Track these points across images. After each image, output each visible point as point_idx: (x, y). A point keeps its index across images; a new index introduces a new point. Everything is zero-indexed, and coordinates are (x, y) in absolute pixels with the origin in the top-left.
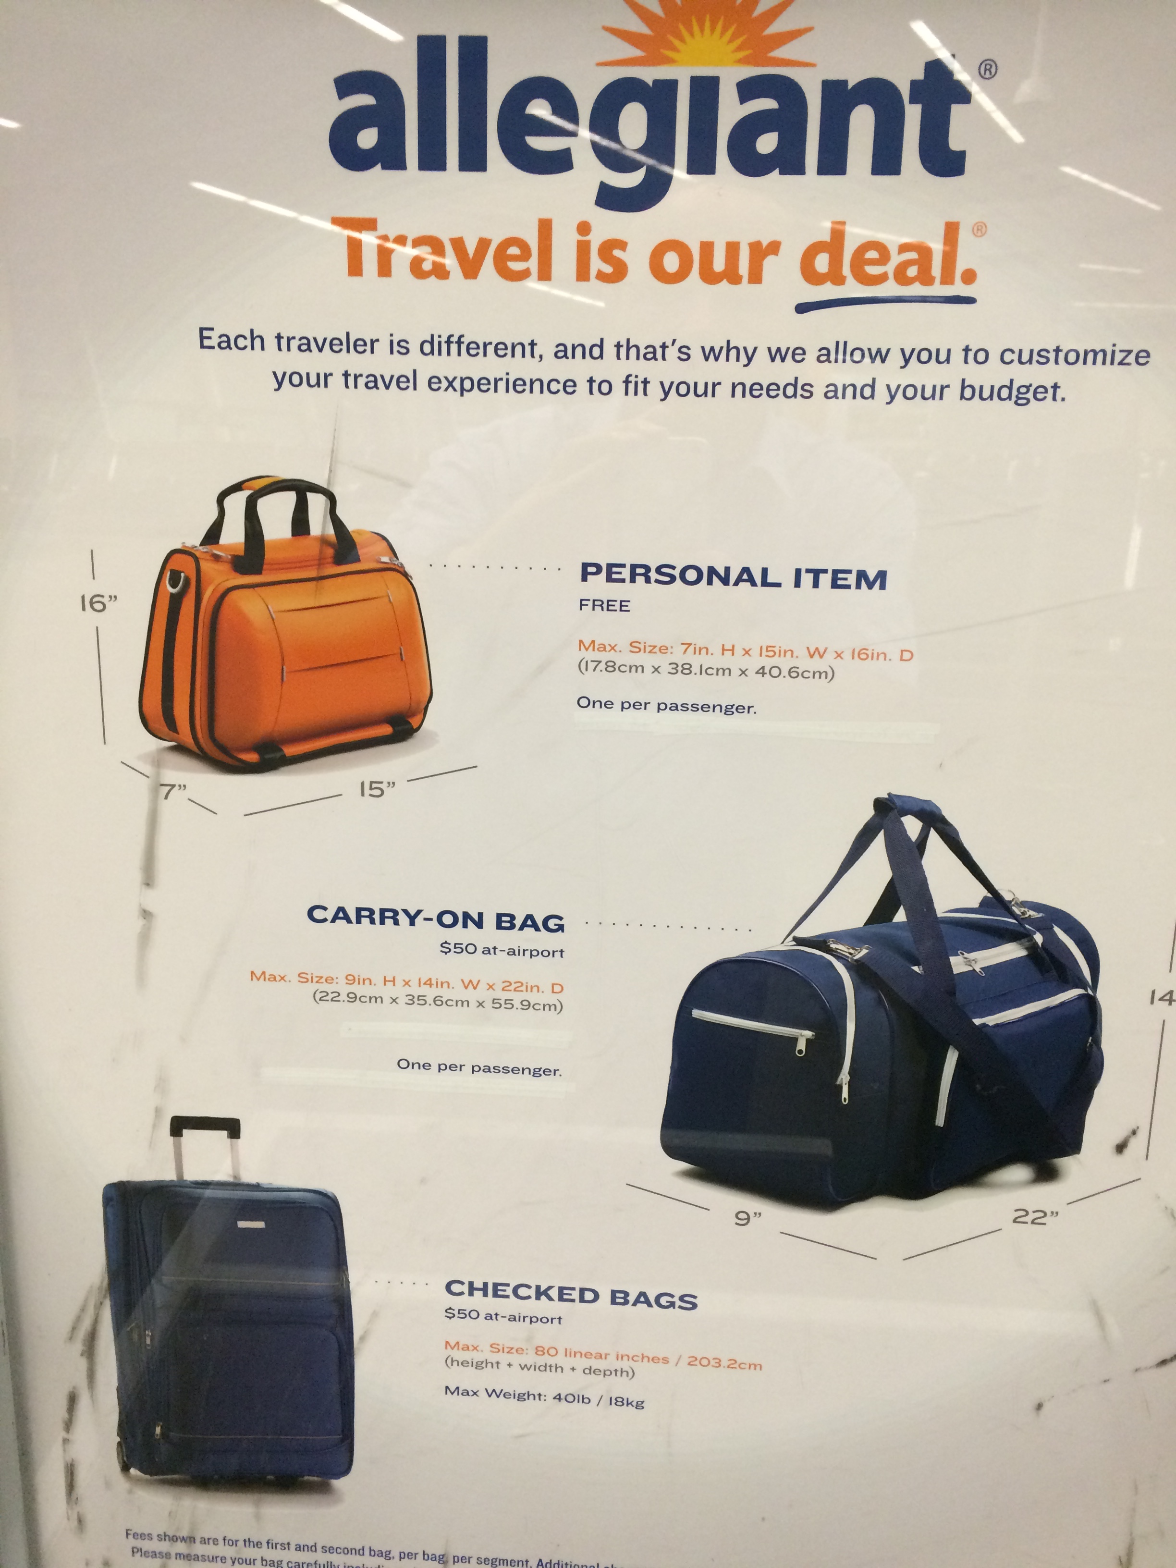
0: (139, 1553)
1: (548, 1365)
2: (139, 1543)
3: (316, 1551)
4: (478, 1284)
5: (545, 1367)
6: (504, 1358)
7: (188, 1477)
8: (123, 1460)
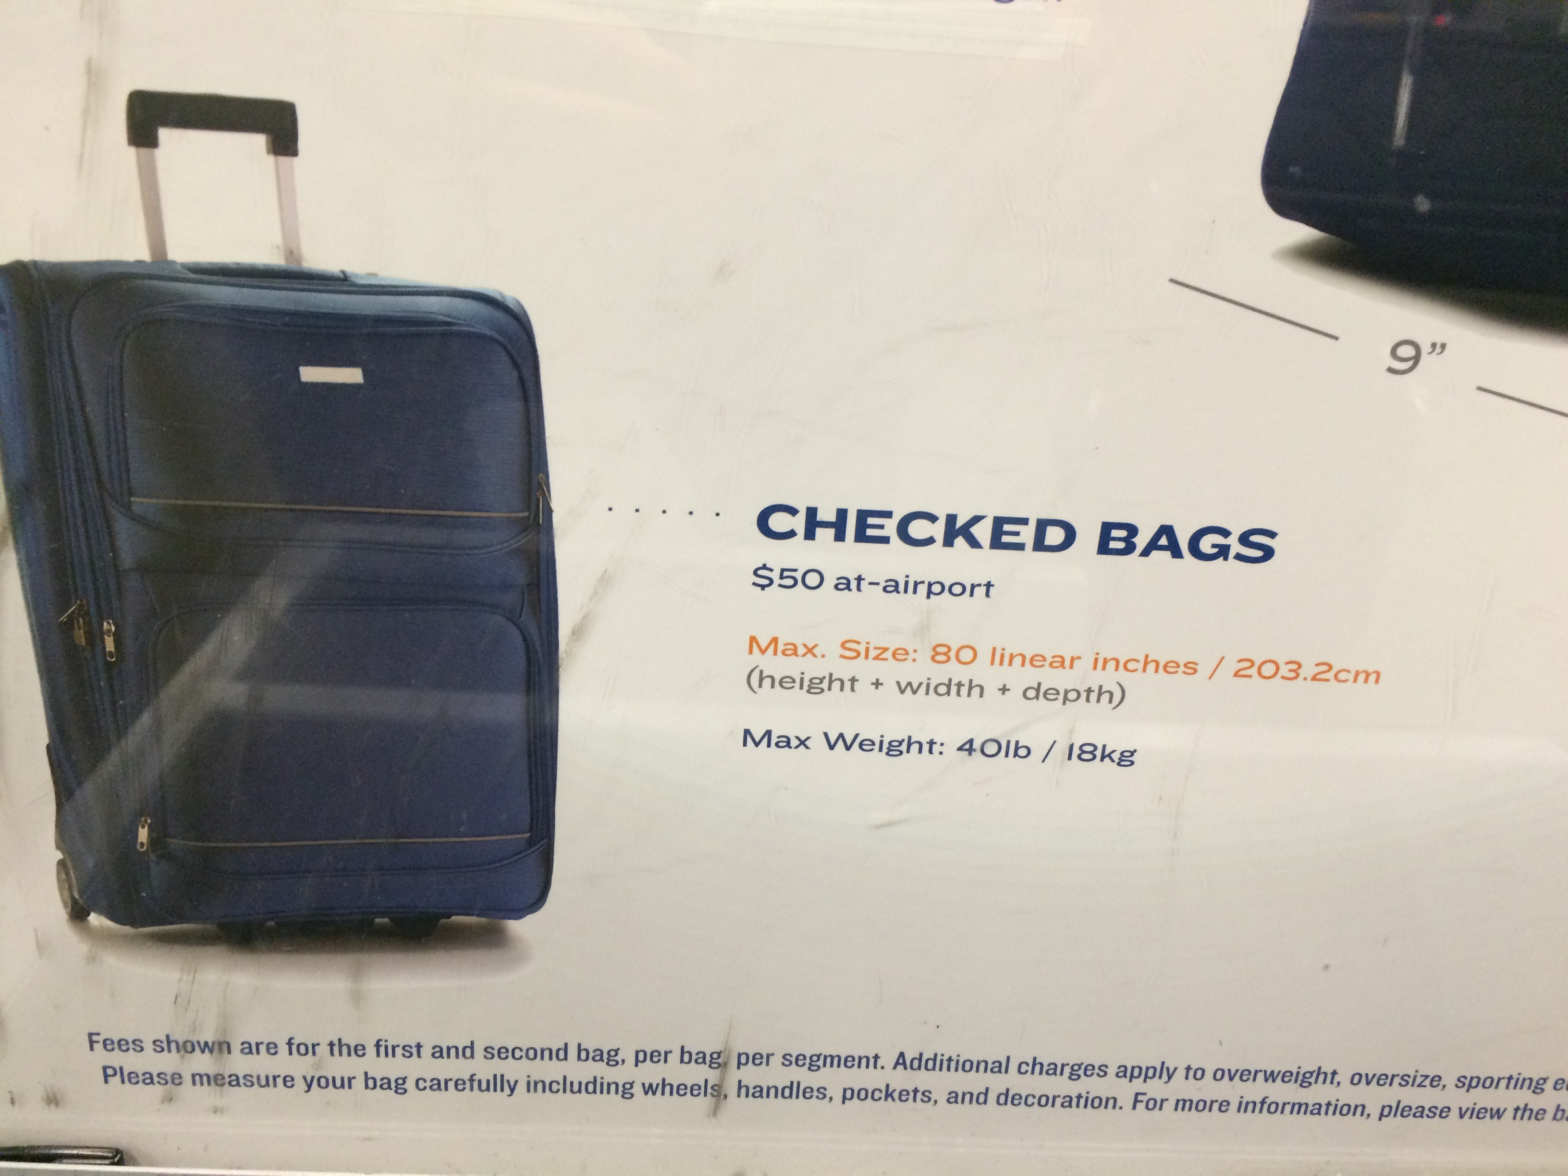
0: (118, 1078)
1: (955, 681)
2: (116, 1059)
3: (472, 1056)
4: (827, 514)
5: (949, 686)
6: (865, 670)
7: (210, 927)
8: (73, 897)
